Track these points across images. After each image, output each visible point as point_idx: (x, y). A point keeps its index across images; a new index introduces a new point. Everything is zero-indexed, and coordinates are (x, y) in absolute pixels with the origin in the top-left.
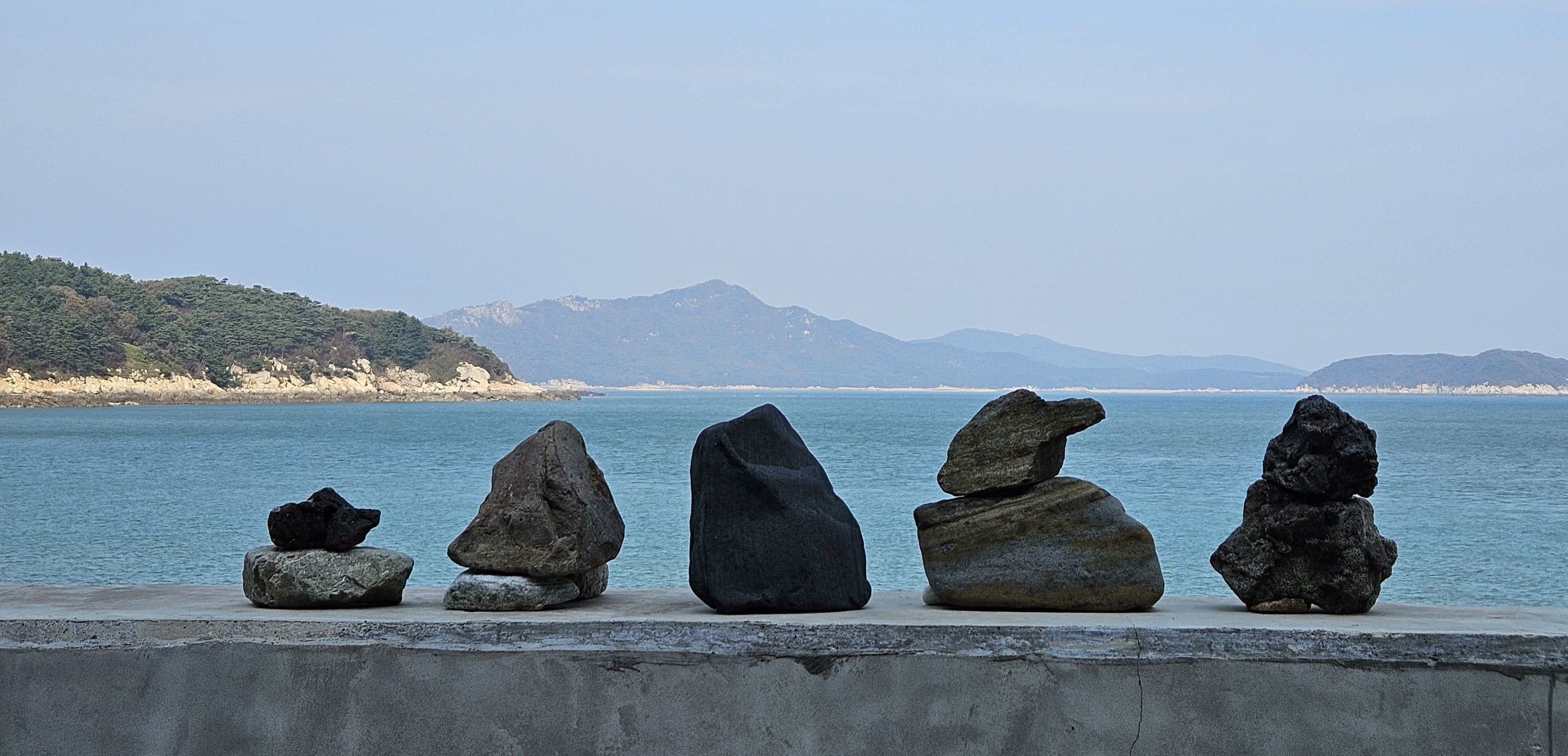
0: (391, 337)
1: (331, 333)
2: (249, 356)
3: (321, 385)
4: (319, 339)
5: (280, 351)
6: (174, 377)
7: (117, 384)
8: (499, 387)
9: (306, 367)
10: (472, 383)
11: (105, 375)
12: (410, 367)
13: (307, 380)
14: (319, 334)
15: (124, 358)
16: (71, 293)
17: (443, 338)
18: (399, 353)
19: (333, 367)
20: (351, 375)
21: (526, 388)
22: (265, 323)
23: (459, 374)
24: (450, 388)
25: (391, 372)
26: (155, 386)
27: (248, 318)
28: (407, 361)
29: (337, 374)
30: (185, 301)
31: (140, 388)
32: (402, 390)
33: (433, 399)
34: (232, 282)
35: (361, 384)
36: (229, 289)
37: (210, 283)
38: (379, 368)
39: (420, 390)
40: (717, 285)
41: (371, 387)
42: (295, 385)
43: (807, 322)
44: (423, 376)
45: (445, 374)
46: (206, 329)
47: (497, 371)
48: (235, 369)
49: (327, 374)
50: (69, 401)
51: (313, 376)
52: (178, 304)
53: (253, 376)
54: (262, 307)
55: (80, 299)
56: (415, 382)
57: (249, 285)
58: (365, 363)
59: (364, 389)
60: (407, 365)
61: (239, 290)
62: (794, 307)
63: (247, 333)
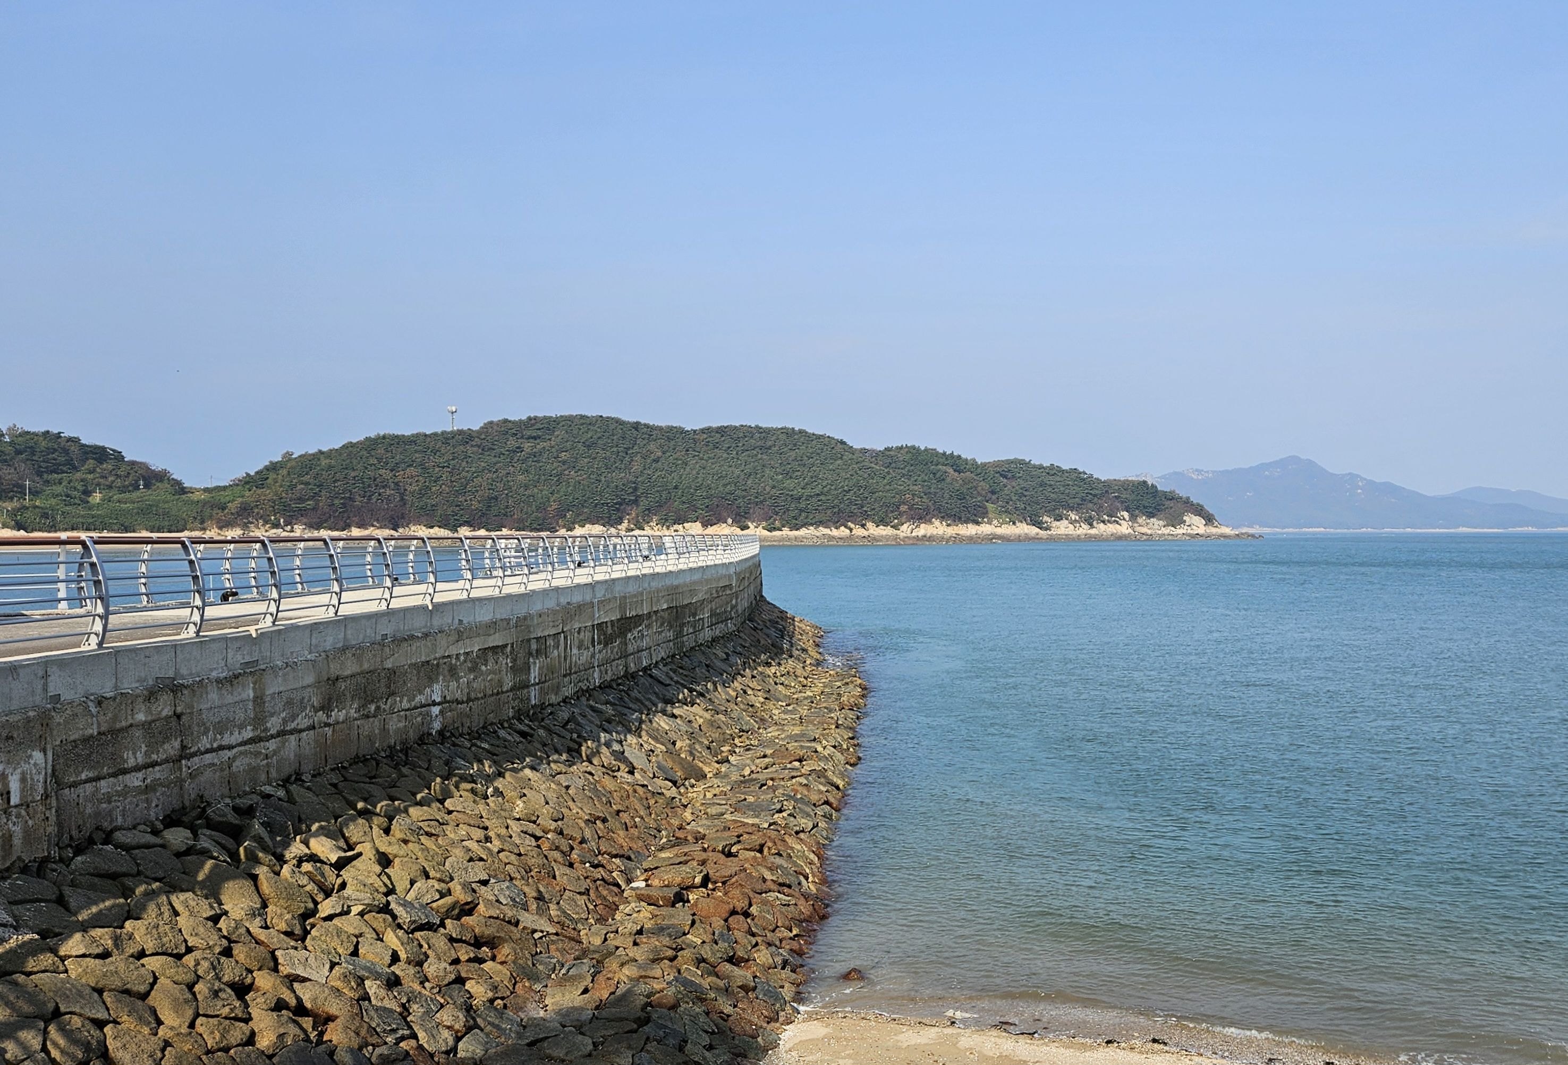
0: (1139, 497)
1: (1102, 495)
2: (1054, 510)
3: (1101, 529)
4: (1096, 499)
5: (1073, 507)
6: (1018, 524)
7: (985, 529)
8: (1212, 530)
9: (1090, 517)
10: (1194, 527)
11: (978, 523)
12: (1153, 517)
13: (1091, 525)
14: (1095, 496)
15: (987, 513)
16: (951, 471)
17: (1171, 497)
18: (1145, 507)
19: (1106, 517)
20: (1117, 523)
21: (1227, 531)
22: (1062, 489)
23: (1185, 521)
24: (1180, 531)
25: (1140, 520)
26: (1008, 530)
27: (1051, 485)
28: (1151, 513)
29: (1109, 521)
30: (1010, 475)
31: (999, 531)
32: (1149, 532)
33: (1170, 538)
34: (1036, 462)
35: (1124, 528)
36: (1034, 466)
37: (1022, 462)
38: (1133, 518)
39: (1160, 532)
40: (1294, 459)
41: (1130, 531)
42: (1084, 529)
43: (1360, 484)
44: (1161, 523)
45: (1176, 521)
46: (1026, 493)
47: (1209, 519)
48: (1046, 518)
49: (1103, 522)
50: (971, 539)
51: (1095, 523)
52: (1005, 477)
53: (1058, 523)
54: (1058, 479)
55: (956, 474)
56: (1156, 527)
57: (1046, 464)
58: (1126, 515)
59: (1127, 532)
60: (1151, 515)
61: (1041, 467)
62: (1350, 474)
63: (1052, 495)
